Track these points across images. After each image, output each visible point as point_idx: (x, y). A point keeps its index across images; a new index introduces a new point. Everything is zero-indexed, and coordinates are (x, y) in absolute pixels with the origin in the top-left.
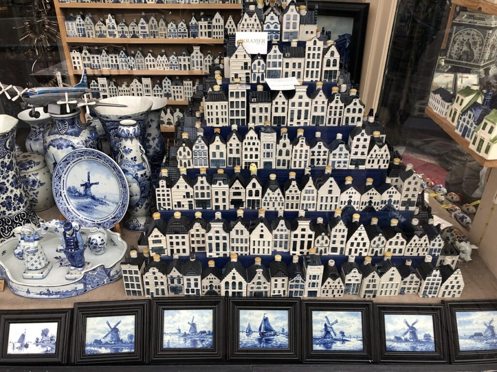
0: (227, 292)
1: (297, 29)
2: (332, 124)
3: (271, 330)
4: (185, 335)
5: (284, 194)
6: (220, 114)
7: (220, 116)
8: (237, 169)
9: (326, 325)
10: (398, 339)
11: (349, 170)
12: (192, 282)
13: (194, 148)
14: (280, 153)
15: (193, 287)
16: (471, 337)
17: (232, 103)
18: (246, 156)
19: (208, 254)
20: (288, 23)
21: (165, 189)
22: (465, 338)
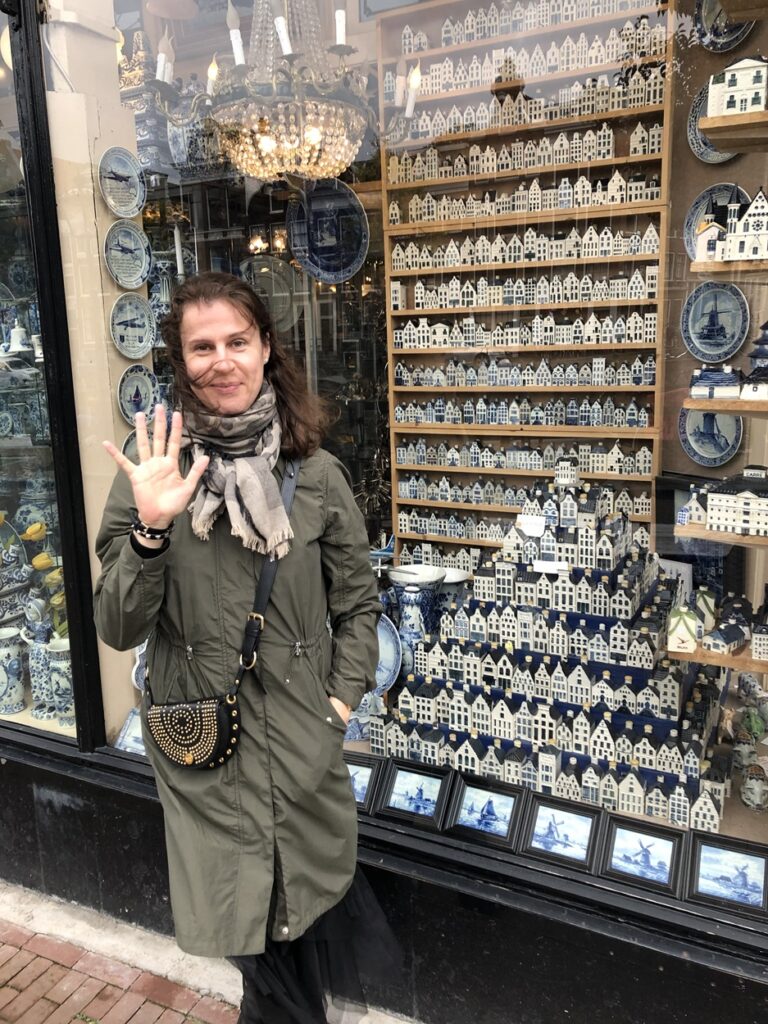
0: (460, 767)
1: (575, 517)
2: (597, 614)
3: (493, 814)
4: (411, 798)
5: (533, 677)
6: (486, 589)
7: (486, 591)
8: (494, 645)
9: (550, 824)
10: (627, 859)
11: (609, 664)
12: (430, 750)
13: (456, 618)
14: (537, 635)
15: (430, 755)
16: (716, 879)
17: (499, 580)
18: (503, 633)
19: (451, 726)
20: (565, 511)
21: (423, 653)
22: (707, 878)
